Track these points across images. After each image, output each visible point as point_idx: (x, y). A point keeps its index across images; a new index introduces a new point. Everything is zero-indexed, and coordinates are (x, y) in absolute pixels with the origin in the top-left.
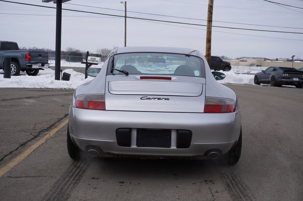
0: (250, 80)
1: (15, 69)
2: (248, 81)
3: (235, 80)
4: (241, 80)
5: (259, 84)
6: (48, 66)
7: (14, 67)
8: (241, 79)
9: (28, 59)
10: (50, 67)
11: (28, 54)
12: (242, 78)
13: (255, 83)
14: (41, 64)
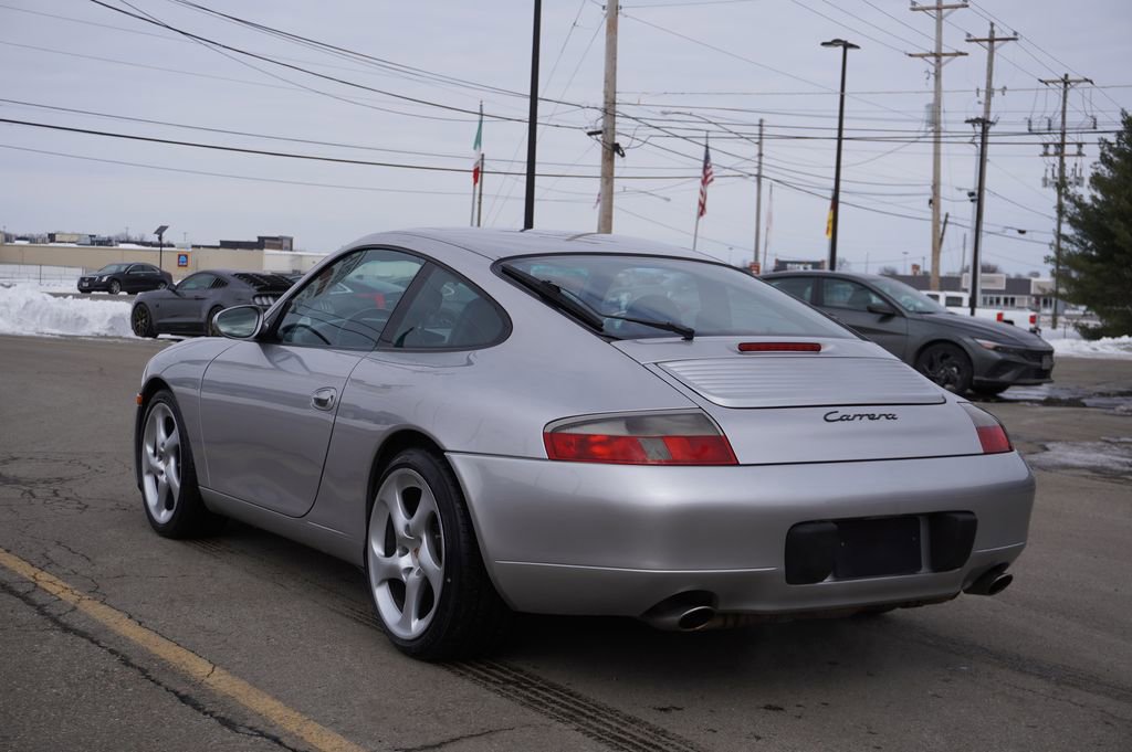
0: (110, 321)
2: (105, 324)
3: (58, 322)
4: (80, 321)
5: (155, 336)
8: (80, 318)
12: (84, 314)
13: (137, 330)
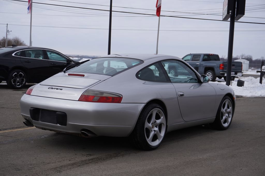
1: (211, 76)
6: (241, 75)
7: (211, 75)
9: (221, 69)
10: (244, 75)
11: (222, 64)
14: (234, 73)
